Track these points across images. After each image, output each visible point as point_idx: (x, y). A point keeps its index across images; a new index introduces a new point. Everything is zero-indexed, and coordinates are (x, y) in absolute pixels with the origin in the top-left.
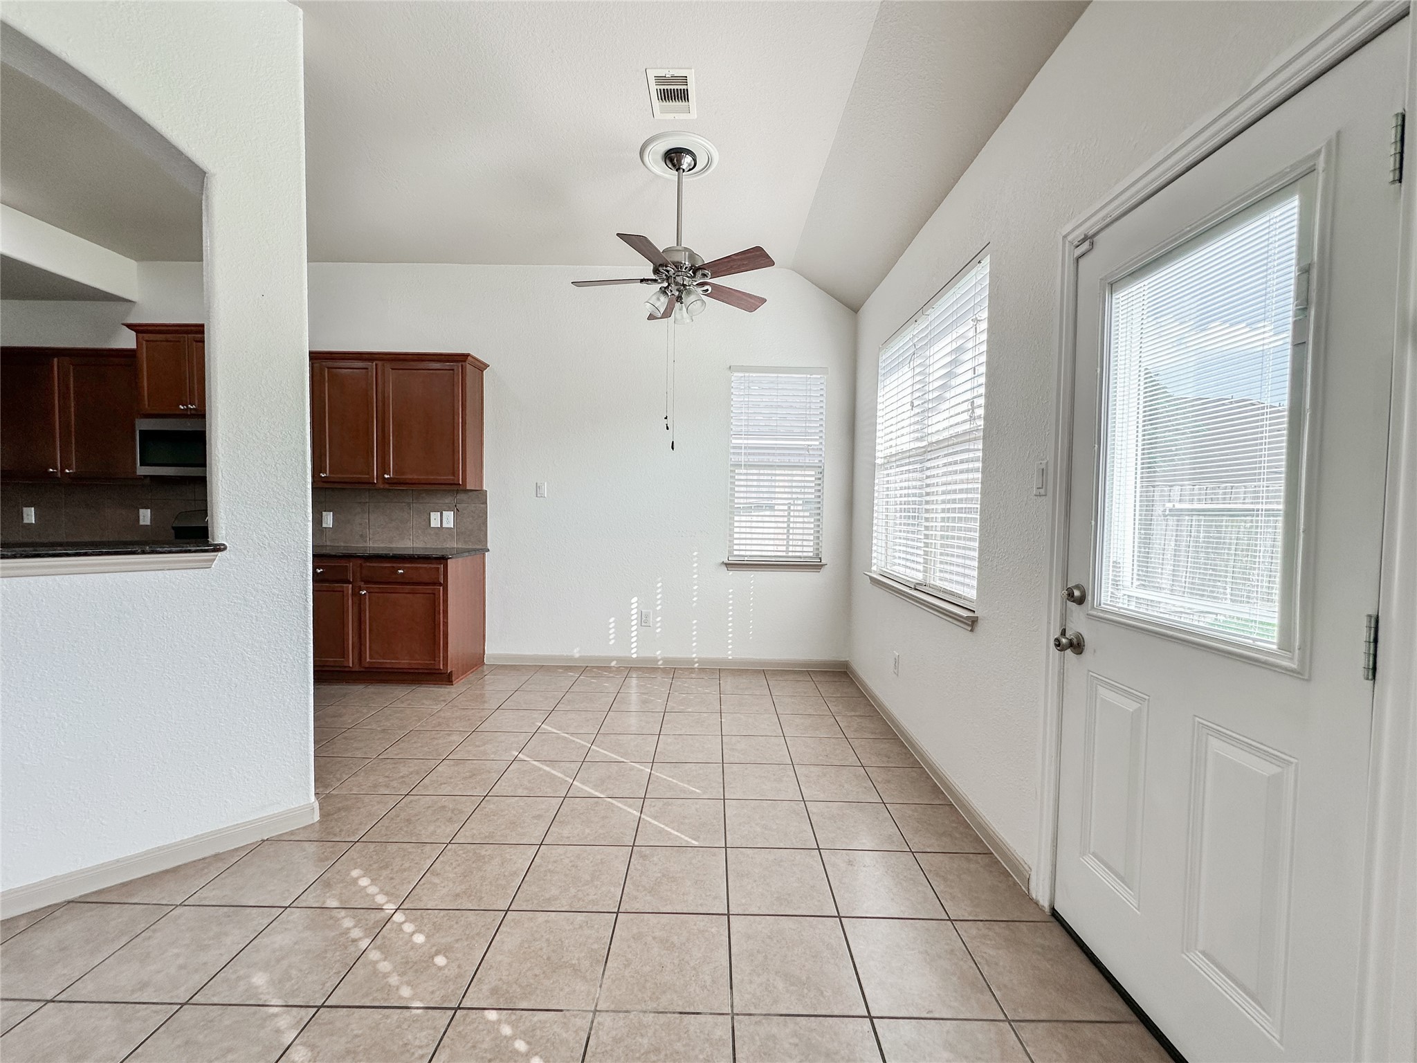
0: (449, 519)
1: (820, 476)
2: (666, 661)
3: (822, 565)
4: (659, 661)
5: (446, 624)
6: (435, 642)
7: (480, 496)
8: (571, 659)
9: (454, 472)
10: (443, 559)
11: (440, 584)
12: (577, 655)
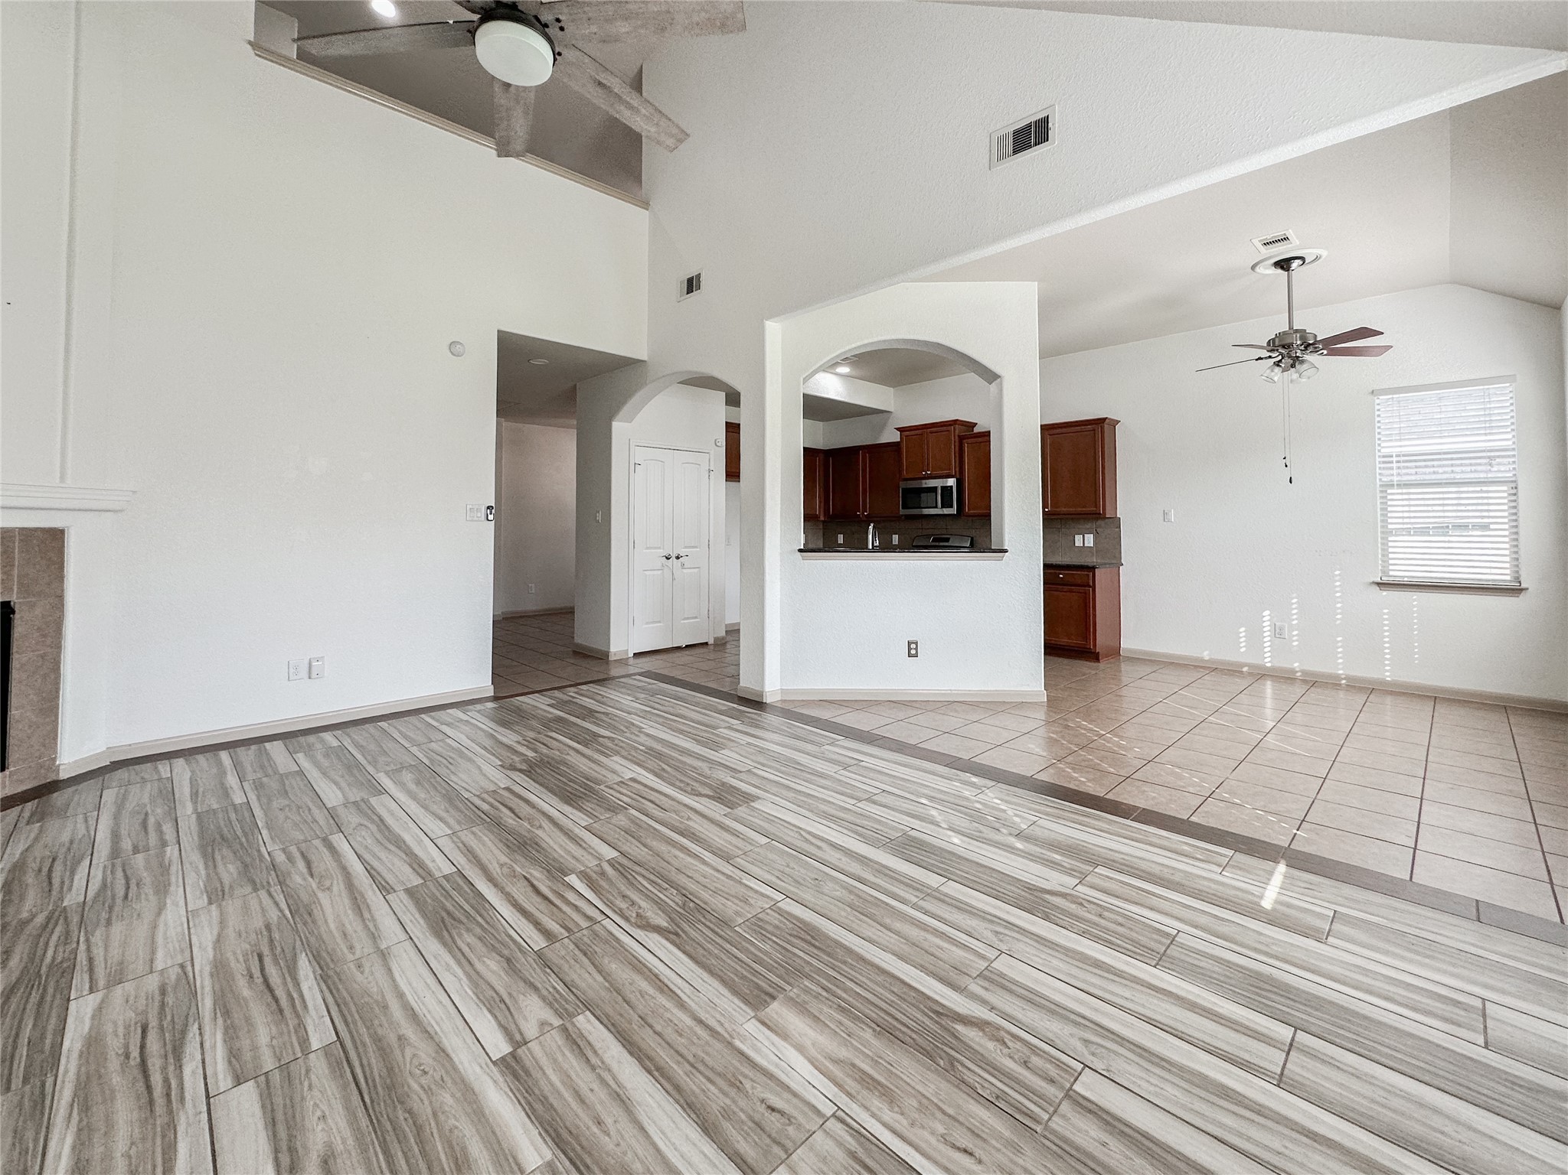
0: (1090, 540)
1: (1514, 491)
2: (1304, 672)
3: (1522, 590)
4: (1297, 672)
5: (1095, 615)
6: (1087, 629)
7: (1116, 522)
8: (1202, 660)
9: (1096, 505)
10: (1093, 569)
11: (1090, 587)
12: (1207, 658)
